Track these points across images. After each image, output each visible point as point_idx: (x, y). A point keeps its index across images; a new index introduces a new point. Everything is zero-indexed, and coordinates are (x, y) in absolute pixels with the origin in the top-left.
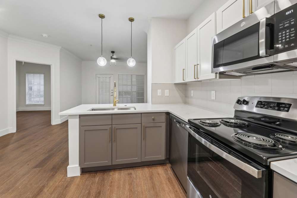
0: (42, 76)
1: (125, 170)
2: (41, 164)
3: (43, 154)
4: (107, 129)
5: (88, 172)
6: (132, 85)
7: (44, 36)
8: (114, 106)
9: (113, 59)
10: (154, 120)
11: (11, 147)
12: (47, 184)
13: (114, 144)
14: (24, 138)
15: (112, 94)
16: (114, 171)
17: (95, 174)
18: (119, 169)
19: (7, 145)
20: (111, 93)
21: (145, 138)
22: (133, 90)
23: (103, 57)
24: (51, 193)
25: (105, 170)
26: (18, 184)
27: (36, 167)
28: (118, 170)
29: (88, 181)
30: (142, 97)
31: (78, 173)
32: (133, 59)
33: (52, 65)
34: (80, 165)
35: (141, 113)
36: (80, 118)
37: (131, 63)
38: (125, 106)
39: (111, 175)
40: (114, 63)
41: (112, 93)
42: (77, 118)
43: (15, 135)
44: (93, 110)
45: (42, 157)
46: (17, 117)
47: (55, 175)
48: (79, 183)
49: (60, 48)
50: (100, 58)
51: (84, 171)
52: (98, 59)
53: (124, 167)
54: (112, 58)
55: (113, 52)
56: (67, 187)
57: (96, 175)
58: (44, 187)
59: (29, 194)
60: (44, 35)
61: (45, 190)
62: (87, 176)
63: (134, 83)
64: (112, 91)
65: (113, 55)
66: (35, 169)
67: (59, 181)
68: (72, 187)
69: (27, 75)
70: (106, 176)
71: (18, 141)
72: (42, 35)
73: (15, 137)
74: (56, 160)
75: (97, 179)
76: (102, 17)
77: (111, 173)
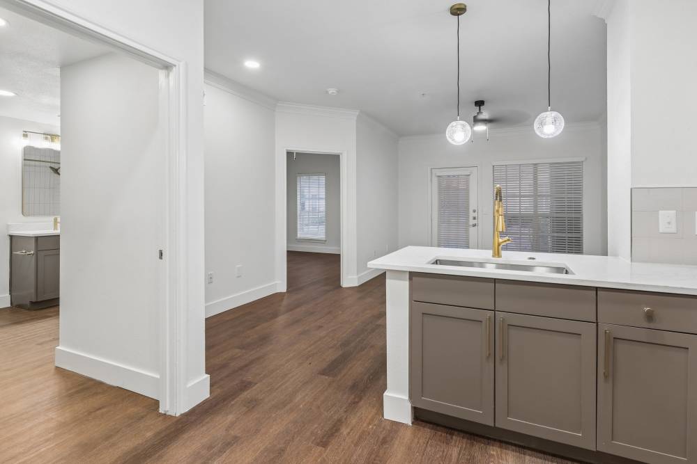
0: (323, 179)
1: (537, 457)
2: (331, 369)
3: (332, 347)
4: (481, 322)
5: (430, 423)
6: (536, 196)
7: (330, 92)
8: (493, 256)
9: (480, 124)
10: (650, 317)
11: (282, 319)
12: (346, 419)
13: (501, 369)
14: (298, 306)
15: (475, 222)
16: (501, 447)
17: (449, 437)
18: (515, 445)
19: (275, 315)
20: (471, 218)
21: (611, 375)
22: (540, 211)
23: (461, 119)
24: (355, 442)
25: (477, 435)
26: (298, 399)
27: (323, 372)
28: (514, 448)
29: (431, 446)
30: (574, 235)
31: (406, 418)
32: (554, 114)
33: (341, 154)
34: (410, 397)
35: (597, 289)
36: (410, 279)
37: (550, 126)
38: (530, 258)
39: (493, 455)
40: (484, 133)
41: (474, 218)
42: (406, 280)
43: (285, 297)
44: (436, 262)
45: (331, 356)
46: (288, 261)
47: (358, 402)
48: (411, 443)
49: (357, 113)
50: (454, 123)
51: (420, 416)
52: (450, 125)
53: (533, 446)
54: (476, 120)
55: (480, 103)
56: (384, 441)
57: (452, 438)
58: (340, 422)
59: (316, 428)
60: (332, 91)
61: (344, 431)
62: (427, 432)
63: (545, 189)
64: (475, 215)
65: (480, 112)
66: (323, 377)
67: (368, 420)
68: (396, 446)
69: (298, 178)
70: (477, 450)
71: (291, 310)
72: (327, 92)
73: (285, 302)
74: (357, 368)
75: (454, 452)
76: (458, 11)
77: (494, 450)
